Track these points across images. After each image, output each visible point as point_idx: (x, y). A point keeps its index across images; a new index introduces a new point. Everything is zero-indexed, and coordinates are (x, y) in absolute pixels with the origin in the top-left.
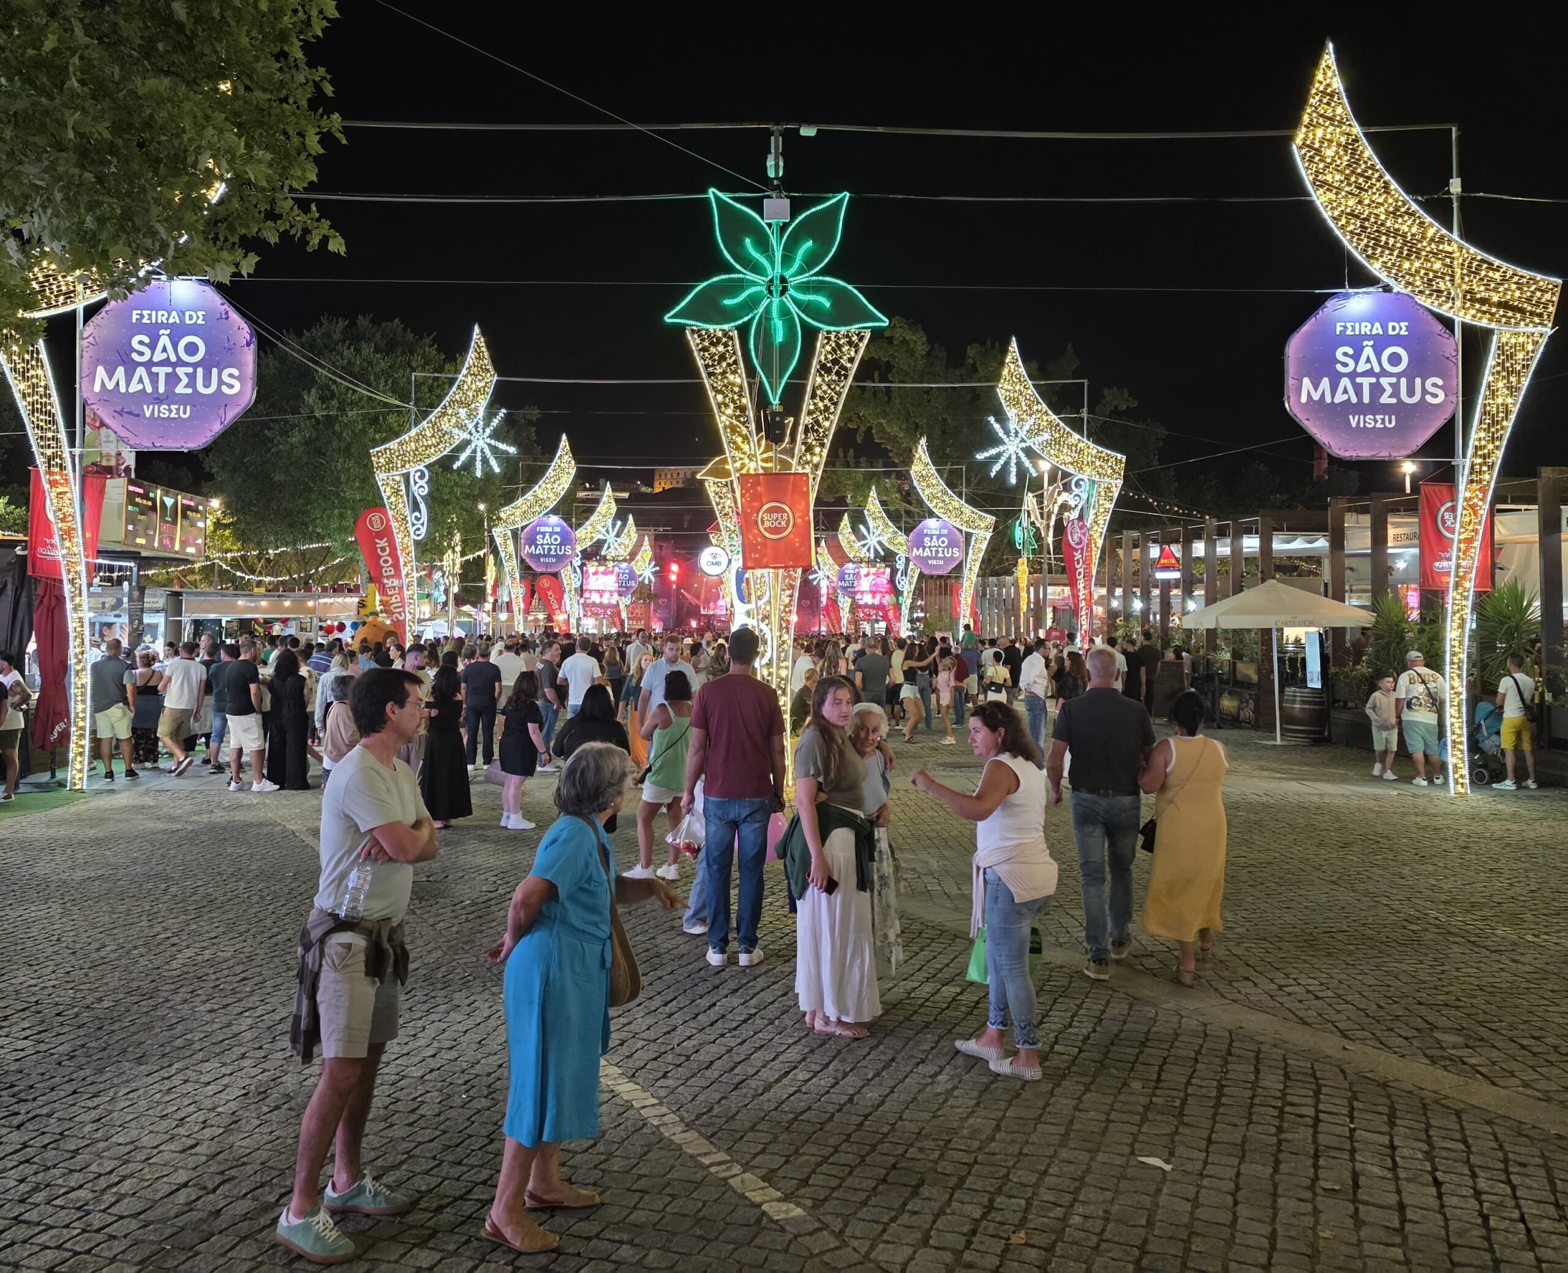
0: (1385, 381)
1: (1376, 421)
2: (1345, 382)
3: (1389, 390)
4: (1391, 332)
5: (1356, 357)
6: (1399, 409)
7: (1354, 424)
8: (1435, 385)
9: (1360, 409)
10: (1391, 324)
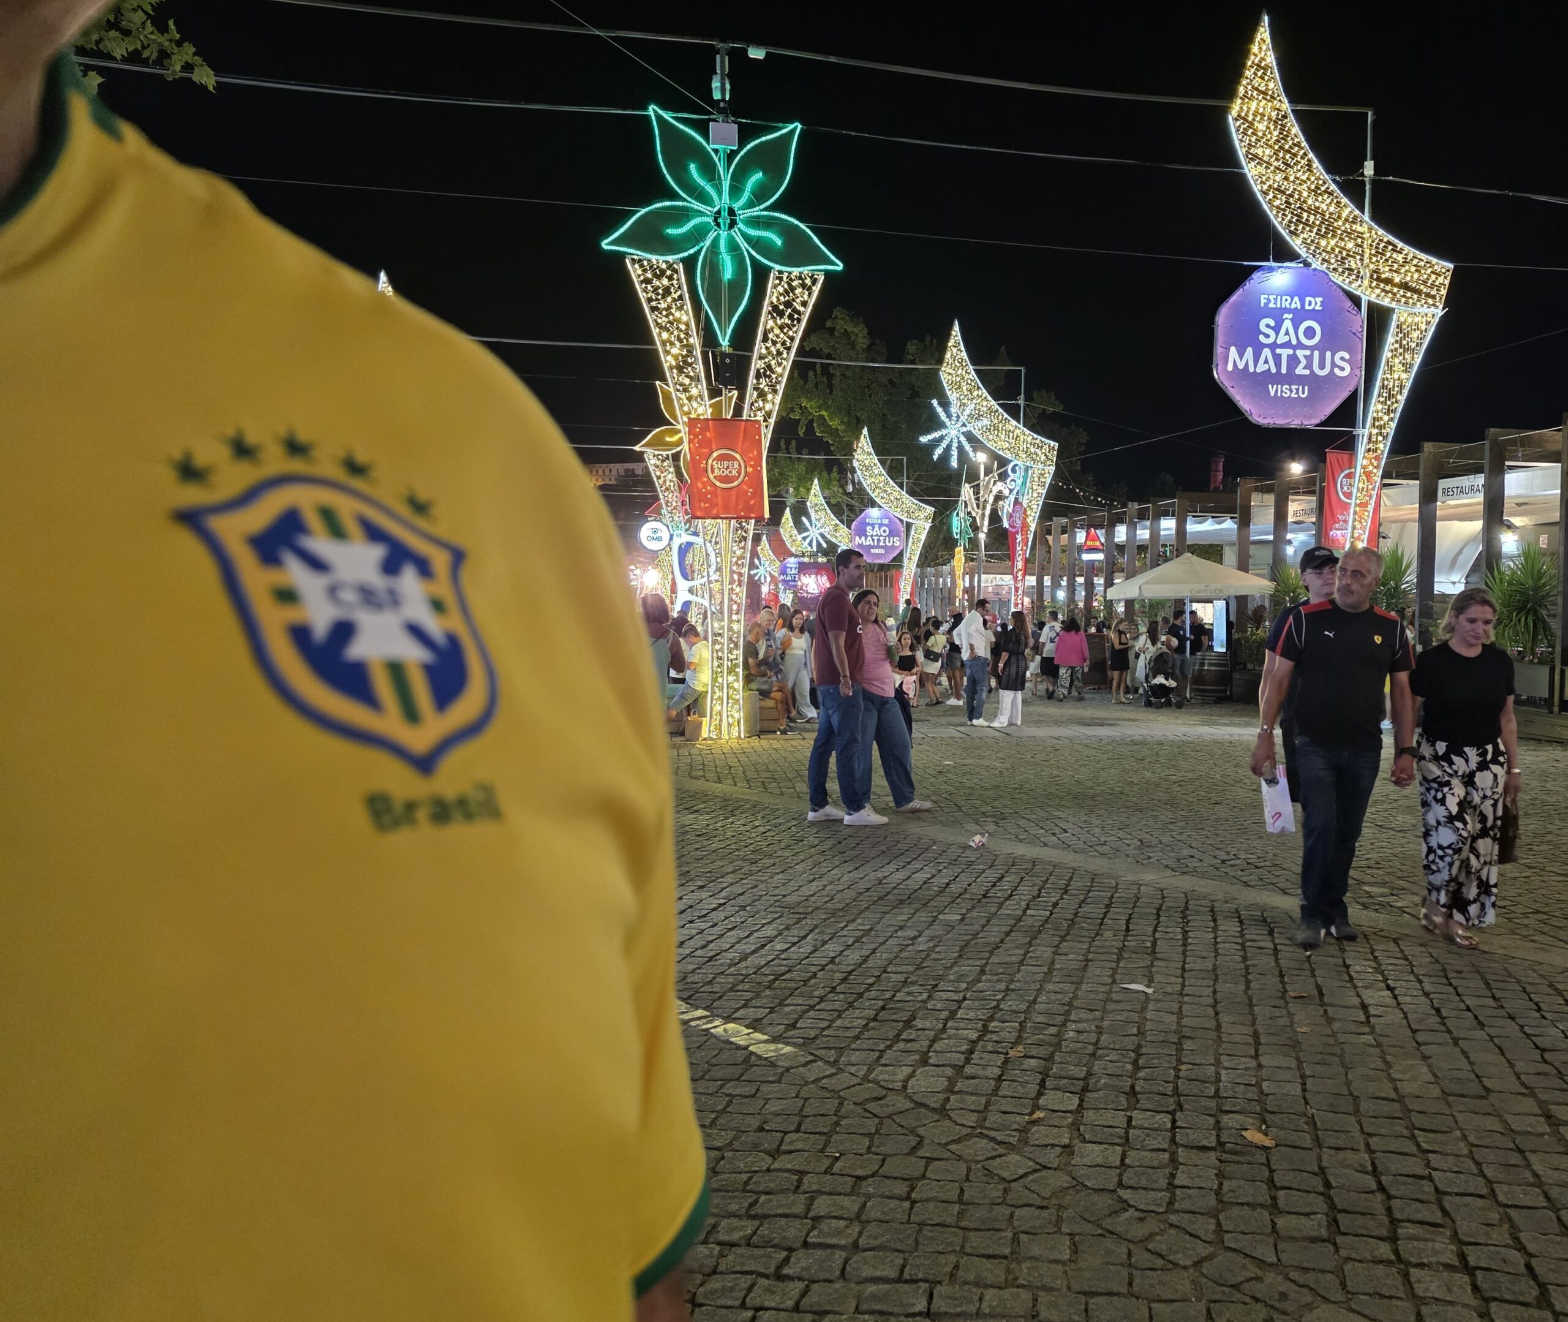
0: (1300, 353)
1: (1291, 391)
2: (1266, 352)
3: (1304, 362)
4: (1307, 307)
5: (1277, 329)
6: (1311, 380)
7: (1272, 394)
8: (1342, 359)
9: (1279, 379)
10: (1308, 299)
